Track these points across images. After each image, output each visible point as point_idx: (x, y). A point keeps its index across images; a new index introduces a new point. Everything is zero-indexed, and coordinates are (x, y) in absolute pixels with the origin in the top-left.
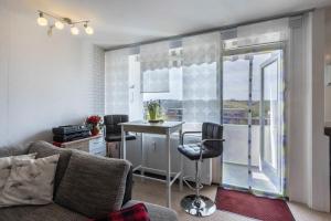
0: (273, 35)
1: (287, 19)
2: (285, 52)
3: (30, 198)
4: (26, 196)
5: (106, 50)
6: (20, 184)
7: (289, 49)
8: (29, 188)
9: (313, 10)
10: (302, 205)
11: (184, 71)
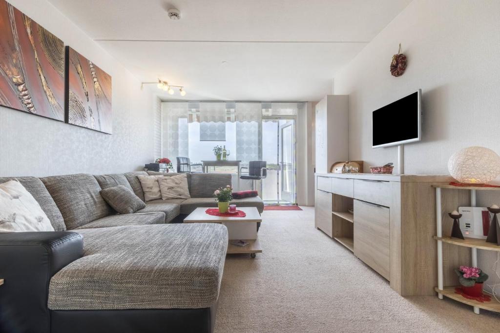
0: (289, 111)
1: (296, 104)
2: (295, 121)
3: (180, 195)
4: (178, 194)
5: (162, 101)
6: (173, 188)
7: (297, 120)
8: (179, 189)
9: (307, 102)
10: (304, 205)
11: (237, 126)
